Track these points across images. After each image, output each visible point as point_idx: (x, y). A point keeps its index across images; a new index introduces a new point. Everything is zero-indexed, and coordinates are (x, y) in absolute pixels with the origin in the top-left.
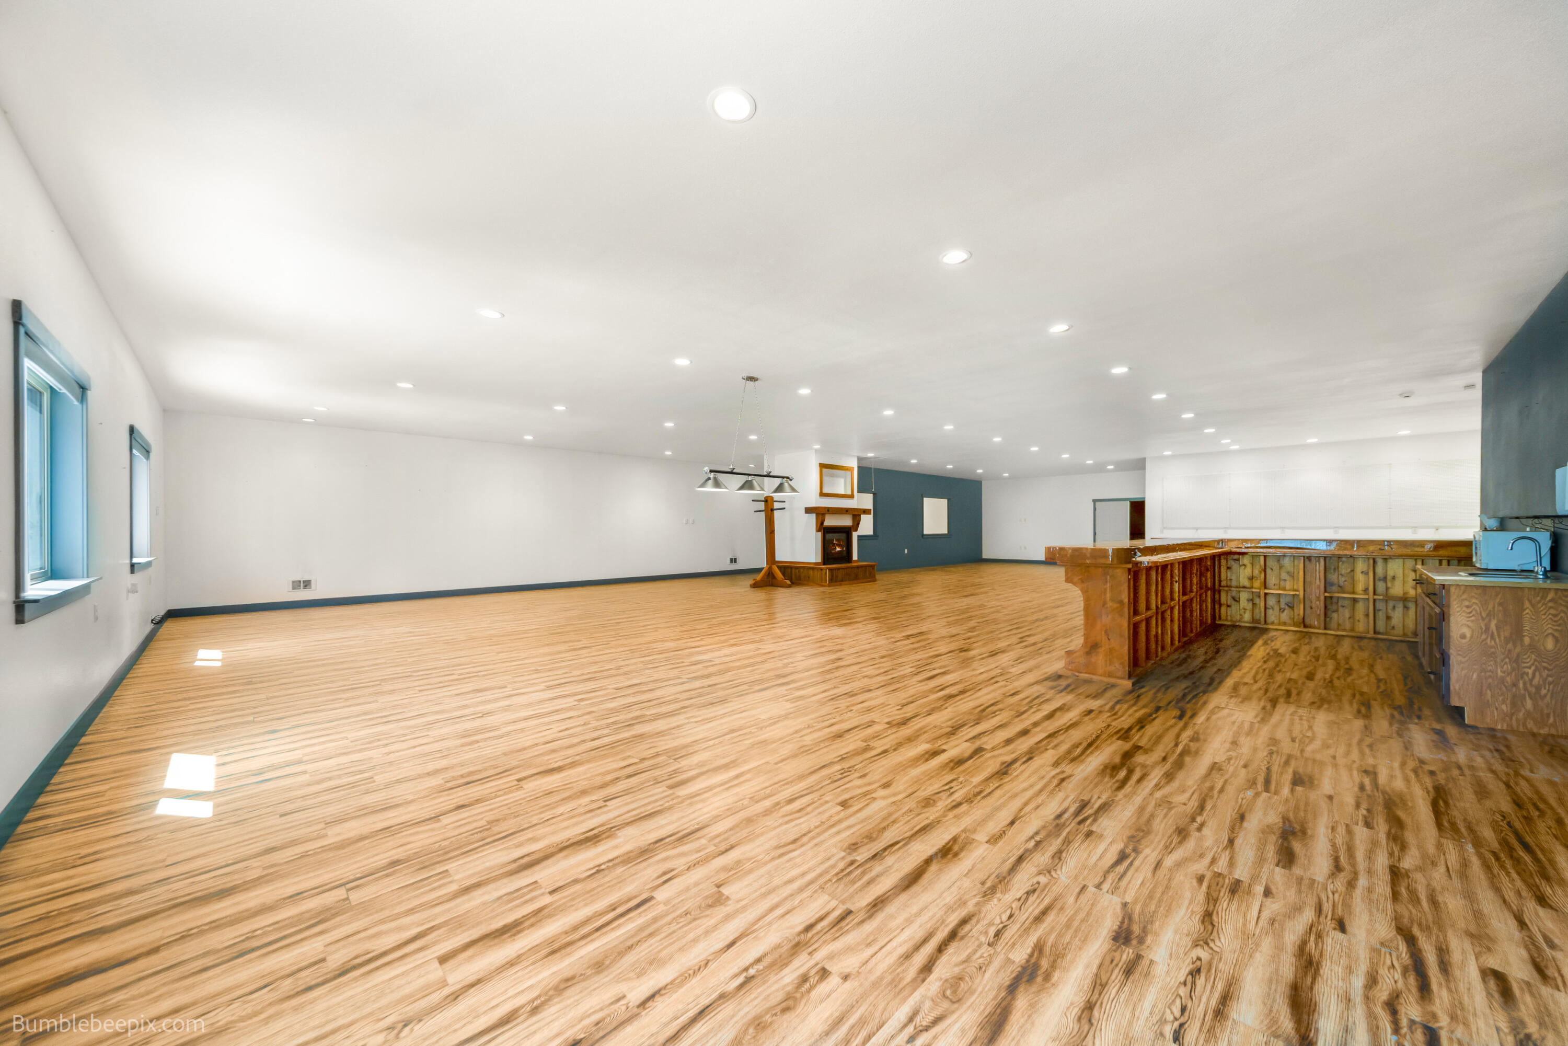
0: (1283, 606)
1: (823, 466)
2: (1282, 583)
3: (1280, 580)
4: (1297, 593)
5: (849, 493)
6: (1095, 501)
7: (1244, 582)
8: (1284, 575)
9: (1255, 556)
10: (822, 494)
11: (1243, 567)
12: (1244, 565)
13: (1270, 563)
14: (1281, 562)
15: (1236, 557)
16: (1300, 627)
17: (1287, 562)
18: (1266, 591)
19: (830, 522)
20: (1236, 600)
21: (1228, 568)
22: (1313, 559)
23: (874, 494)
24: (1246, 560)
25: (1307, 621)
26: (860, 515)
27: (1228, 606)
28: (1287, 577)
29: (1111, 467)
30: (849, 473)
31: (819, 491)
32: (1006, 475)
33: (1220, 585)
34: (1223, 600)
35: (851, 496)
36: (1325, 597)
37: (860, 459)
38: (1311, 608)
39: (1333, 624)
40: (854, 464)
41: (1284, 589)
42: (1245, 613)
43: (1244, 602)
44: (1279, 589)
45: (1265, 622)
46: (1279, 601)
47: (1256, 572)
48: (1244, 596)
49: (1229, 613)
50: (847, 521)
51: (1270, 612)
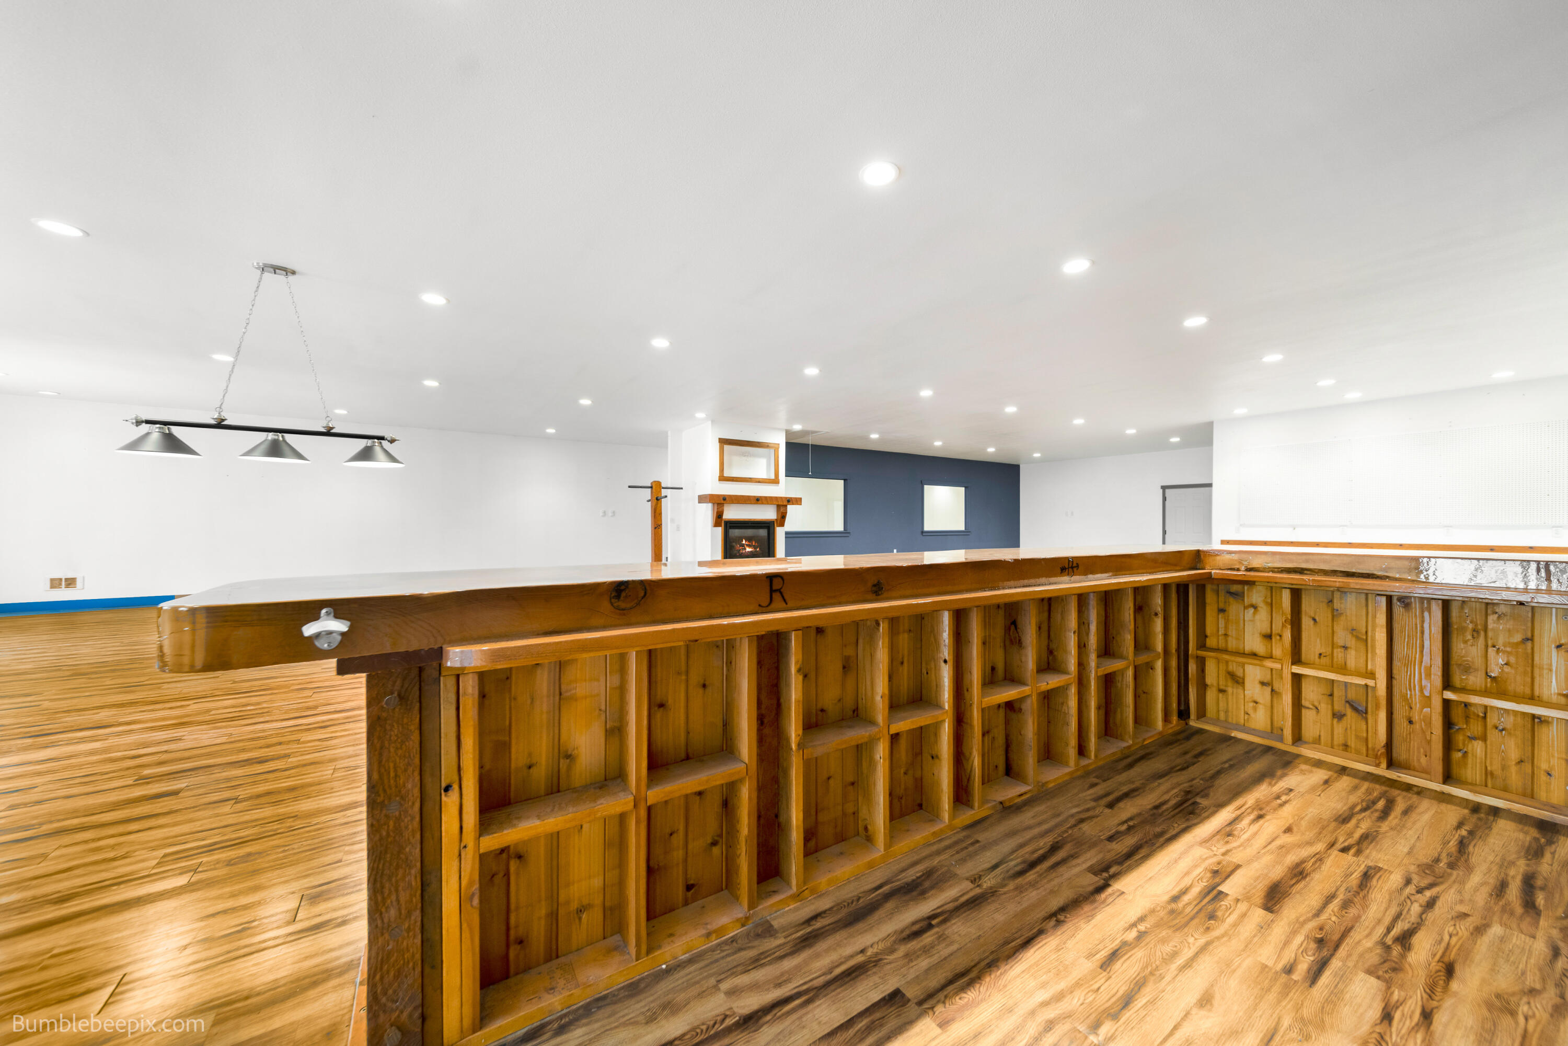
0: (1339, 706)
1: (724, 442)
2: (1339, 654)
3: (1333, 646)
4: (1371, 683)
5: (773, 477)
6: (1164, 488)
7: (1253, 643)
8: (1342, 637)
9: (1273, 589)
10: (723, 478)
11: (1252, 610)
12: (1255, 607)
13: (1309, 606)
14: (1337, 604)
15: (1235, 588)
16: (1378, 765)
17: (1350, 605)
18: (1297, 669)
19: (732, 513)
20: (1238, 681)
21: (1222, 611)
22: (1416, 606)
23: (845, 480)
24: (1256, 596)
25: (1400, 752)
26: (786, 506)
27: (1222, 691)
28: (1351, 642)
29: (1175, 440)
30: (772, 451)
31: (717, 474)
32: (1037, 455)
33: (1202, 645)
34: (1211, 677)
35: (776, 481)
36: (1447, 703)
37: (788, 433)
38: (1411, 722)
39: (1472, 772)
40: (780, 440)
41: (1343, 669)
42: (1255, 709)
43: (1253, 689)
44: (1332, 668)
45: (1298, 738)
46: (1331, 695)
47: (1279, 621)
48: (1253, 673)
49: (1222, 705)
50: (768, 514)
51: (1308, 716)
